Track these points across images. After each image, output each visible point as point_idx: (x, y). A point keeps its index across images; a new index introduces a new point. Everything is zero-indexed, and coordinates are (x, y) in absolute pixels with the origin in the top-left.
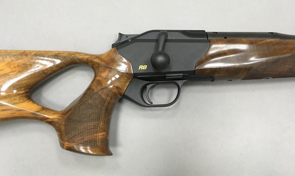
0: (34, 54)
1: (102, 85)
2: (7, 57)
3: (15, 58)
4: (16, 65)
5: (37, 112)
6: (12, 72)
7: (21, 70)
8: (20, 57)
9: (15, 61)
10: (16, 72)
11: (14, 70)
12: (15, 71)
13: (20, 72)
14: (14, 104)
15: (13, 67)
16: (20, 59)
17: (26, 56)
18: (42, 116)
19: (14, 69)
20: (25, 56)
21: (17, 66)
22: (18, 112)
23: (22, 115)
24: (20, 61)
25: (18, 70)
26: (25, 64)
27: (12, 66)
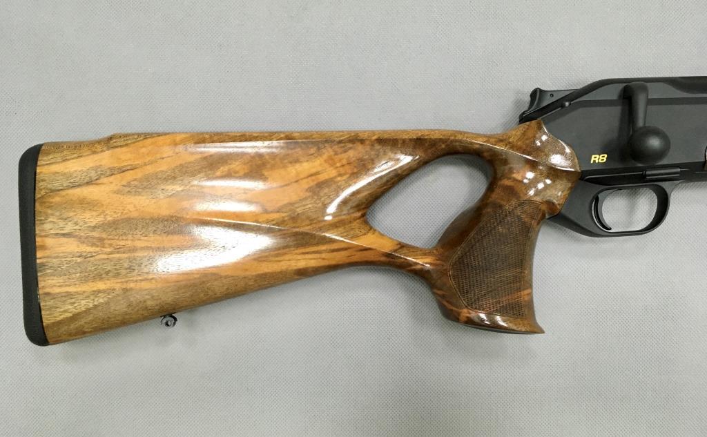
0: (376, 140)
1: (520, 197)
2: (325, 147)
3: (341, 147)
4: (344, 162)
5: (394, 252)
6: (340, 175)
7: (355, 170)
8: (350, 145)
9: (341, 153)
10: (348, 176)
11: (343, 172)
12: (345, 174)
13: (355, 176)
14: (351, 238)
15: (340, 167)
16: (351, 148)
17: (362, 143)
18: (403, 260)
19: (342, 170)
20: (359, 144)
21: (348, 164)
22: (359, 253)
23: (365, 259)
24: (351, 153)
25: (350, 172)
26: (361, 160)
27: (338, 165)
